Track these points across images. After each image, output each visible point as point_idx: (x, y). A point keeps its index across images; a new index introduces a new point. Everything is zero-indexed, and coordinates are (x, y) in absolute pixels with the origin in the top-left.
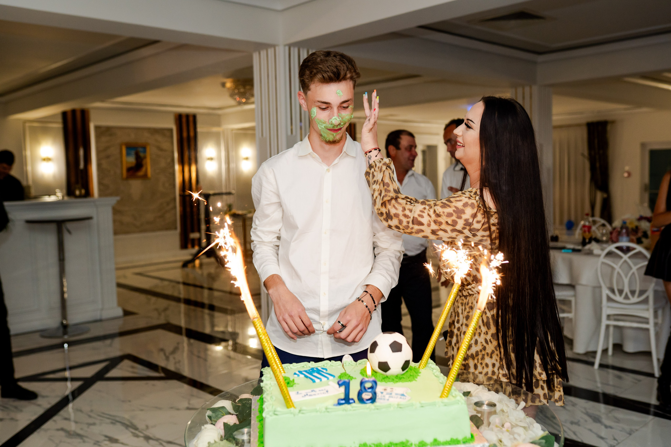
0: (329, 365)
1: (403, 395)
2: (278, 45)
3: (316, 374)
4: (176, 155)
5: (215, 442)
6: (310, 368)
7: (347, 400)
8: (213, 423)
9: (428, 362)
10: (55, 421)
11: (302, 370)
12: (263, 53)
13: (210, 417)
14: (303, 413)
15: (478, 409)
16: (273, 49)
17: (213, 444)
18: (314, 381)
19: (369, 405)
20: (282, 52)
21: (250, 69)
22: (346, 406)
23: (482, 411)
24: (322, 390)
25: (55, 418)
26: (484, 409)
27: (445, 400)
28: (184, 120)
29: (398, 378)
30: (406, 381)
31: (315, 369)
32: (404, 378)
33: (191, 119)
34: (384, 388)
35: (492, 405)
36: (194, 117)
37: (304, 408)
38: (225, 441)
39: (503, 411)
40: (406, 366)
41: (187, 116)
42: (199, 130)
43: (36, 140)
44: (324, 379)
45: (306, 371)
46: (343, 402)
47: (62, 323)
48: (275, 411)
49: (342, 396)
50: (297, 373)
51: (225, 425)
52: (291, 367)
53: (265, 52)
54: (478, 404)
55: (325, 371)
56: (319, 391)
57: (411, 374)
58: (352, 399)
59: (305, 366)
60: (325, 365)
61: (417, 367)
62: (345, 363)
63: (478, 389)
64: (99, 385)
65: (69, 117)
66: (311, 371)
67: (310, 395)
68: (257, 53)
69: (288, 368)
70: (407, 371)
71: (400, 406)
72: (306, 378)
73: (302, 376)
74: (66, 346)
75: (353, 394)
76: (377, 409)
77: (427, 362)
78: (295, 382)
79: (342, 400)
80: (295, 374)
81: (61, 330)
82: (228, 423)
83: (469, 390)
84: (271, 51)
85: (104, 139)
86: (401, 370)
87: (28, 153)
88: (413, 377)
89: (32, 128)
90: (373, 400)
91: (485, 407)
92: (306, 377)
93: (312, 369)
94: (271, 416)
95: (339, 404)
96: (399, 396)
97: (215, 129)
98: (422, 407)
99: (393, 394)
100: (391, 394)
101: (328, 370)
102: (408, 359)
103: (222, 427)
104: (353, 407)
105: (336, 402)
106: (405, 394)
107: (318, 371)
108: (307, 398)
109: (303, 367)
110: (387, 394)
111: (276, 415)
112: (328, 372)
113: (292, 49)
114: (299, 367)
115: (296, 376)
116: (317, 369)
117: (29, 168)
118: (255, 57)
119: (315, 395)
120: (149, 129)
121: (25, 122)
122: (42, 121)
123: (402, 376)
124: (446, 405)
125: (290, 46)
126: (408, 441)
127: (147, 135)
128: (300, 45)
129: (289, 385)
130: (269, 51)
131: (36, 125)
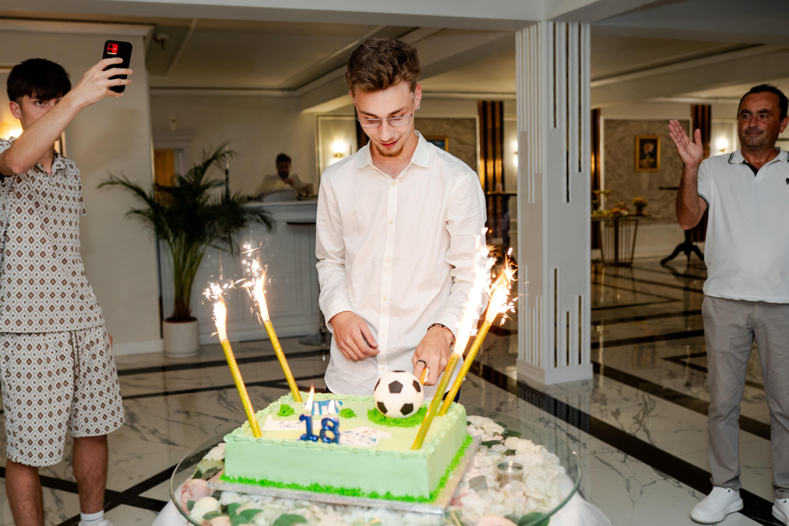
1: (375, 440)
2: (540, 22)
3: (324, 407)
4: (479, 149)
7: (308, 436)
12: (526, 31)
14: (259, 443)
16: (535, 26)
19: (326, 445)
20: (545, 29)
28: (489, 109)
29: (396, 422)
30: (402, 426)
32: (403, 423)
33: (497, 107)
34: (366, 429)
35: (520, 469)
36: (501, 104)
40: (407, 409)
41: (493, 103)
42: (506, 119)
43: (328, 135)
47: (321, 330)
49: (303, 432)
53: (527, 29)
54: (502, 466)
55: (339, 404)
57: (415, 420)
58: (315, 436)
68: (520, 32)
75: (316, 431)
76: (331, 450)
79: (305, 435)
83: (517, 449)
84: (533, 28)
86: (401, 415)
87: (320, 149)
89: (324, 123)
90: (335, 440)
91: (510, 471)
94: (230, 441)
95: (301, 439)
96: (369, 441)
98: (378, 455)
99: (366, 438)
100: (364, 437)
102: (409, 402)
105: (298, 438)
106: (378, 439)
108: (283, 429)
113: (557, 25)
117: (321, 165)
118: (518, 36)
120: (449, 119)
121: (318, 116)
122: (335, 114)
123: (400, 420)
124: (402, 457)
125: (555, 21)
126: (360, 490)
127: (446, 126)
128: (567, 18)
129: (284, 414)
130: (531, 28)
131: (329, 119)
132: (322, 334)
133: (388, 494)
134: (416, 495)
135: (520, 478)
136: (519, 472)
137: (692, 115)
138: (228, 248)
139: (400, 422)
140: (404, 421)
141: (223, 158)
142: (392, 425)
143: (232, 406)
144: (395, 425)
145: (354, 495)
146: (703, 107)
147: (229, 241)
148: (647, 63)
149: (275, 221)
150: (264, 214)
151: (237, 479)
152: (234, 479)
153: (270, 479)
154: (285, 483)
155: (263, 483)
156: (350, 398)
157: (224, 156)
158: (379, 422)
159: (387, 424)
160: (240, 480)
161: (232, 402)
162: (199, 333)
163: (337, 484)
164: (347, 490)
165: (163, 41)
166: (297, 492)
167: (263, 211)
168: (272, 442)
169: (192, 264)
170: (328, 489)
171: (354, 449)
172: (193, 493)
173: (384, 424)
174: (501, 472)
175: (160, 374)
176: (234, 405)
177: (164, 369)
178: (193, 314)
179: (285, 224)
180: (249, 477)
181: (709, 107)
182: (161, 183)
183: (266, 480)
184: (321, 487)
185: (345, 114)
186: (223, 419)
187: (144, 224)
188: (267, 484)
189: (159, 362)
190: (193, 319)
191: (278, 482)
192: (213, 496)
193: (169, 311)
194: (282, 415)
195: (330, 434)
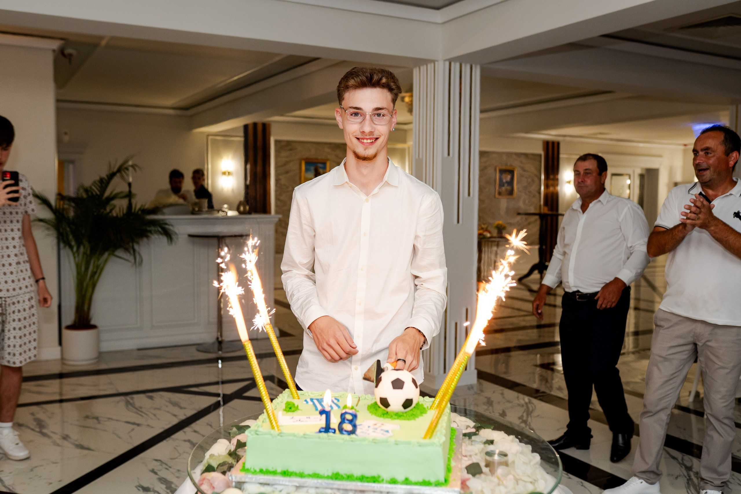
1: (387, 431)
2: (437, 61)
7: (327, 429)
8: (229, 438)
10: (185, 432)
11: (315, 398)
12: (423, 68)
14: (281, 436)
16: (433, 64)
17: (217, 457)
18: (316, 409)
19: (346, 436)
20: (441, 68)
25: (187, 429)
26: (493, 459)
29: (398, 415)
30: (405, 419)
32: (404, 416)
34: (375, 422)
35: (504, 455)
39: (514, 463)
40: (408, 404)
43: (218, 154)
45: (317, 399)
46: (324, 430)
49: (324, 425)
50: (309, 400)
51: (238, 441)
52: (309, 395)
53: (425, 67)
54: (489, 454)
55: (335, 401)
57: (414, 413)
58: (333, 429)
59: (322, 395)
65: (251, 130)
68: (418, 69)
72: (312, 406)
73: (310, 403)
74: (220, 361)
75: (334, 424)
76: (352, 441)
78: (299, 407)
79: (322, 428)
80: (305, 401)
81: (216, 345)
82: (241, 441)
83: (494, 439)
84: (430, 66)
85: (284, 154)
86: (402, 409)
89: (214, 142)
90: (352, 432)
91: (496, 457)
92: (314, 404)
94: (252, 435)
95: (320, 432)
96: (383, 432)
97: (400, 146)
98: (397, 444)
99: (379, 430)
100: (376, 429)
101: (340, 400)
102: (409, 398)
104: (328, 436)
105: (318, 430)
106: (390, 431)
110: (373, 428)
111: (257, 434)
112: (338, 403)
113: (453, 64)
117: (210, 182)
118: (416, 72)
120: (330, 144)
121: (208, 136)
122: (225, 134)
123: (402, 414)
124: (420, 446)
125: (450, 62)
126: (379, 477)
127: (327, 150)
128: (461, 60)
129: (290, 410)
130: (429, 66)
131: (219, 138)
132: (220, 343)
133: (407, 479)
134: (433, 480)
135: (506, 464)
136: (504, 459)
137: (544, 150)
138: (131, 259)
139: (402, 416)
140: (405, 415)
141: (126, 171)
142: (395, 419)
143: (141, 412)
144: (398, 419)
145: (374, 482)
146: (553, 143)
147: (132, 251)
148: (512, 103)
149: (176, 234)
150: (167, 226)
151: (258, 470)
152: (255, 471)
153: (291, 470)
154: (306, 472)
155: (285, 473)
156: (343, 395)
157: (127, 169)
158: (382, 416)
159: (390, 418)
160: (261, 471)
161: (141, 408)
162: (98, 341)
163: (357, 472)
164: (367, 478)
165: (70, 55)
166: (320, 481)
167: (166, 224)
168: (294, 435)
169: (94, 274)
170: (350, 478)
171: (373, 440)
172: (214, 485)
173: (387, 417)
174: (488, 458)
175: (57, 382)
176: (143, 410)
177: (61, 376)
178: (93, 322)
179: (186, 236)
180: (271, 469)
181: (558, 143)
182: (65, 193)
183: (287, 470)
184: (342, 476)
185: (234, 134)
186: (134, 424)
187: (47, 232)
188: (289, 474)
189: (56, 369)
190: (94, 327)
191: (300, 473)
192: (236, 487)
193: (69, 318)
194: (288, 411)
195: (348, 427)
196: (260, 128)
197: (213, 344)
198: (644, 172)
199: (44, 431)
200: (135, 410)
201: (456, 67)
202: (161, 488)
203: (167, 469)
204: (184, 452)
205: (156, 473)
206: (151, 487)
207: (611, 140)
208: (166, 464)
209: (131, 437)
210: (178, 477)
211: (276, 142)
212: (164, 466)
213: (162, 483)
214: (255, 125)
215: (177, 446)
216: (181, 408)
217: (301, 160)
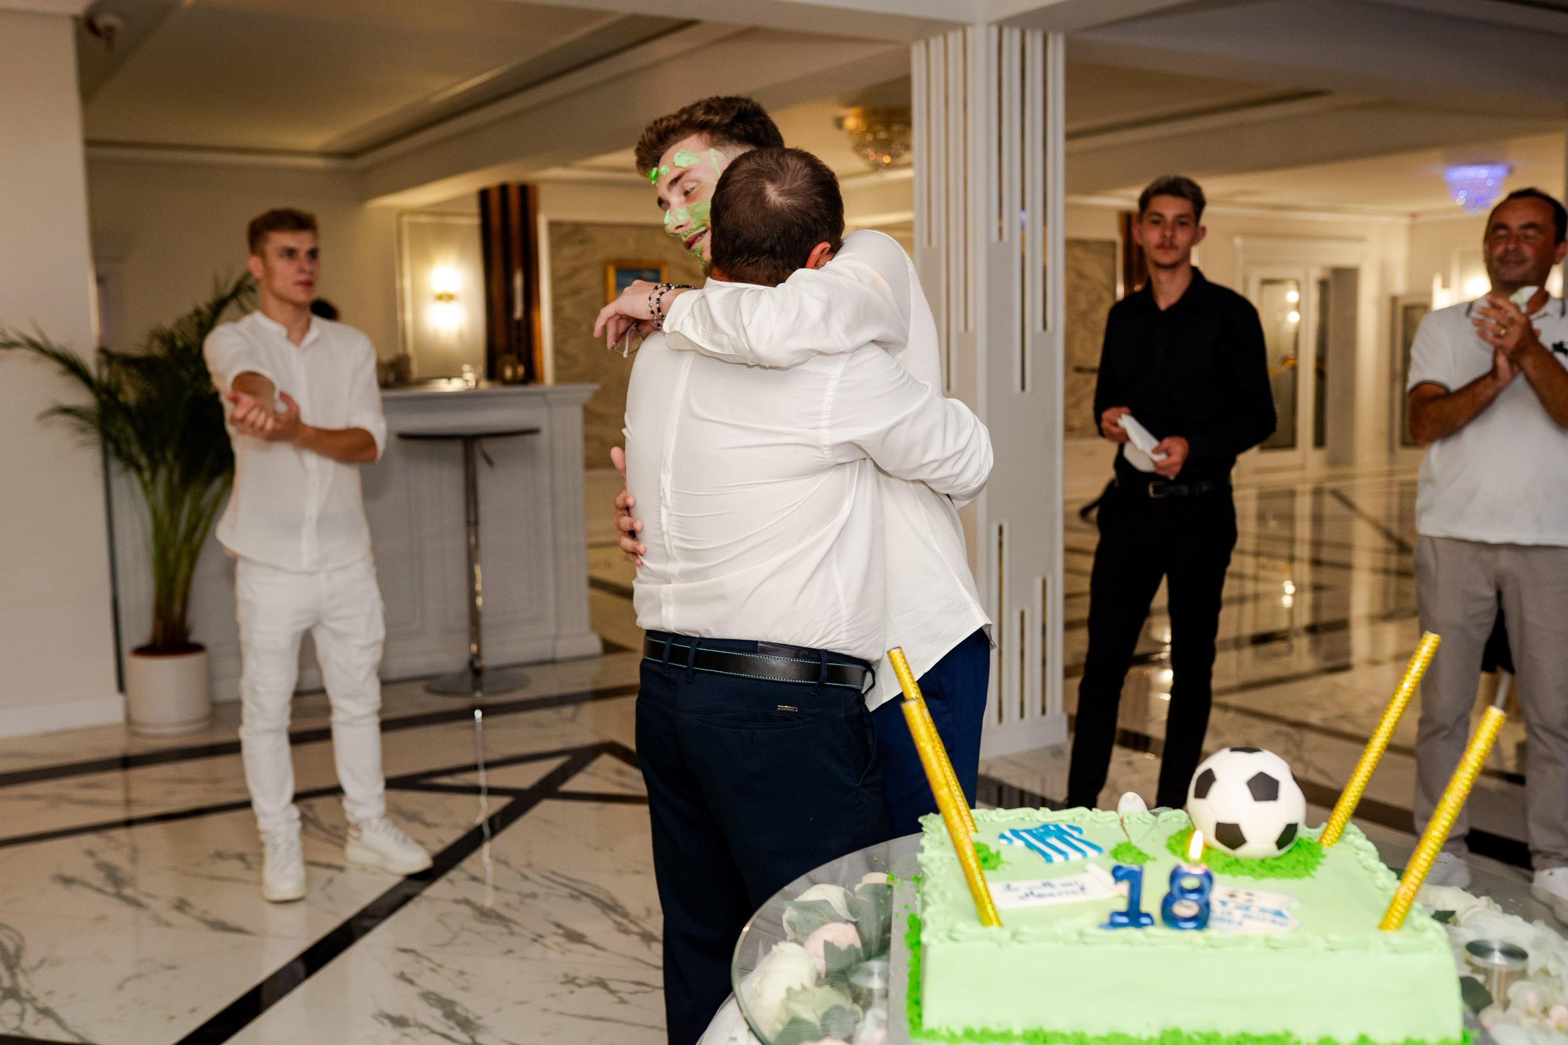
0: (1088, 819)
1: (1279, 914)
2: (972, 25)
3: (1053, 841)
5: (804, 988)
6: (1038, 825)
7: (1134, 916)
8: (800, 938)
9: (1346, 830)
10: (451, 881)
11: (1018, 827)
12: (936, 44)
13: (792, 925)
15: (1478, 960)
16: (960, 34)
17: (797, 993)
18: (1048, 859)
20: (981, 40)
21: (904, 83)
22: (1132, 932)
23: (1489, 967)
24: (1070, 884)
25: (453, 874)
26: (1493, 965)
27: (1395, 937)
29: (1264, 867)
31: (1052, 828)
32: (1281, 868)
35: (1515, 953)
37: (1024, 929)
38: (827, 988)
39: (1545, 972)
40: (1287, 836)
43: (423, 254)
44: (1074, 856)
45: (1029, 832)
46: (1124, 920)
47: (472, 665)
48: (951, 930)
49: (1122, 905)
50: (1008, 834)
51: (829, 947)
52: (993, 819)
53: (941, 39)
54: (1477, 949)
55: (1076, 834)
56: (1063, 885)
57: (1301, 859)
58: (1148, 915)
59: (1027, 819)
60: (1077, 819)
61: (1316, 840)
62: (1128, 818)
63: (1475, 906)
64: (547, 808)
65: (495, 201)
66: (1043, 833)
67: (1040, 896)
68: (922, 45)
69: (985, 820)
70: (1289, 851)
71: (1270, 943)
72: (1028, 850)
73: (1019, 843)
74: (478, 714)
75: (1151, 903)
77: (1343, 831)
78: (1003, 856)
79: (1121, 914)
80: (1002, 836)
81: (469, 678)
83: (1449, 908)
84: (955, 38)
85: (568, 251)
86: (1274, 847)
87: (407, 283)
88: (1305, 868)
89: (417, 228)
90: (1201, 920)
91: (1498, 959)
92: (1030, 846)
93: (1045, 827)
94: (941, 941)
95: (1113, 925)
96: (1270, 917)
99: (1254, 910)
100: (1247, 908)
101: (1084, 831)
102: (1292, 821)
103: (821, 952)
105: (1106, 919)
106: (1285, 912)
107: (1060, 834)
108: (1033, 902)
109: (1023, 819)
110: (1238, 908)
111: (955, 940)
112: (1084, 837)
113: (1006, 32)
114: (1012, 818)
115: (1004, 842)
116: (1057, 826)
117: (409, 317)
118: (918, 52)
119: (1051, 895)
121: (401, 214)
122: (436, 210)
123: (1275, 863)
124: (1395, 952)
125: (1001, 26)
126: (1288, 1036)
128: (1025, 22)
129: (986, 865)
130: (951, 38)
131: (423, 219)
132: (475, 671)
133: (1364, 1039)
135: (1523, 975)
137: (1121, 232)
139: (1273, 865)
140: (1280, 863)
142: (1263, 876)
151: (959, 1032)
152: (952, 1036)
153: (1049, 1027)
158: (1226, 869)
159: (1249, 875)
160: (970, 1034)
161: (335, 828)
162: (210, 678)
163: (1228, 1026)
165: (110, 30)
168: (1055, 938)
169: (193, 528)
171: (1268, 940)
173: (1243, 874)
177: (127, 762)
178: (195, 637)
180: (994, 1028)
182: (115, 348)
185: (457, 210)
187: (81, 437)
189: (116, 746)
190: (197, 648)
193: (139, 630)
195: (1187, 907)
196: (514, 197)
197: (462, 675)
198: (1327, 275)
199: (128, 891)
200: (322, 834)
201: (1012, 38)
202: (433, 1017)
203: (433, 970)
204: (462, 929)
205: (411, 982)
206: (408, 1015)
207: (1262, 206)
208: (429, 960)
209: (330, 898)
210: (464, 989)
211: (553, 225)
212: (425, 963)
213: (431, 1005)
214: (504, 189)
215: (443, 915)
216: (428, 825)
217: (605, 264)
